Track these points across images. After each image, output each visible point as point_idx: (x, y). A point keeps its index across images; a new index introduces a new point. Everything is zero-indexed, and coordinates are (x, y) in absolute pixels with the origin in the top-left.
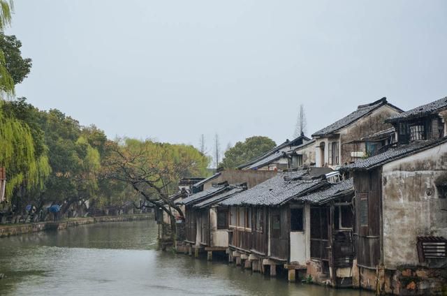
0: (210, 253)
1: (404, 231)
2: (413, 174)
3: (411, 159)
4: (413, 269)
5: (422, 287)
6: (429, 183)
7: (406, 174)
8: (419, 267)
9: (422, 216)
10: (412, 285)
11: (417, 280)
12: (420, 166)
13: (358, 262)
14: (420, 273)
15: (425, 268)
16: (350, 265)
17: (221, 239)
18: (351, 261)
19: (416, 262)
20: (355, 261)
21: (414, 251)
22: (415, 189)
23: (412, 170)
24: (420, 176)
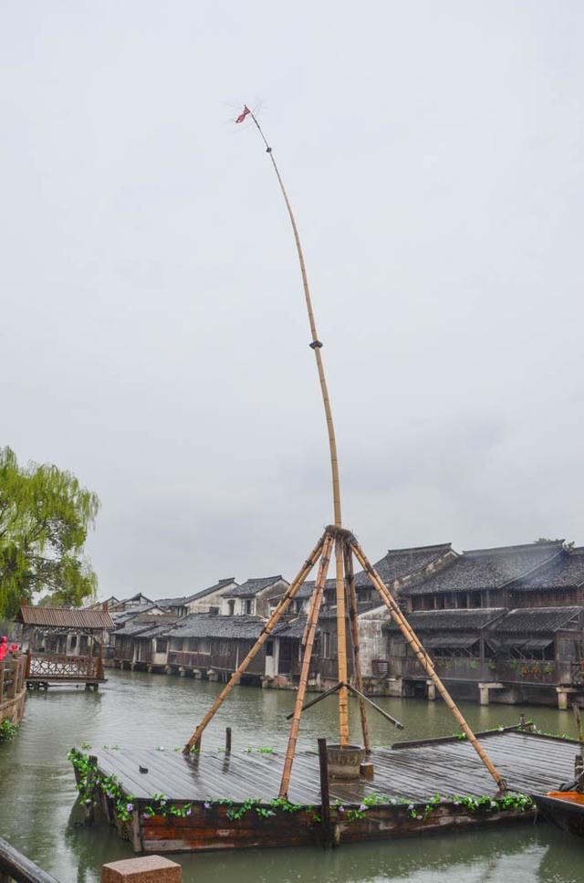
0: (150, 668)
1: (365, 656)
2: (371, 622)
3: (370, 613)
4: (370, 679)
5: (375, 690)
6: (378, 628)
7: (368, 621)
8: (373, 678)
9: (374, 647)
10: (370, 689)
11: (372, 686)
12: (374, 618)
13: (322, 675)
14: (373, 682)
15: (376, 679)
16: (316, 678)
17: (160, 659)
18: (316, 675)
19: (370, 675)
20: (319, 675)
21: (370, 668)
22: (372, 631)
23: (370, 619)
24: (373, 623)
